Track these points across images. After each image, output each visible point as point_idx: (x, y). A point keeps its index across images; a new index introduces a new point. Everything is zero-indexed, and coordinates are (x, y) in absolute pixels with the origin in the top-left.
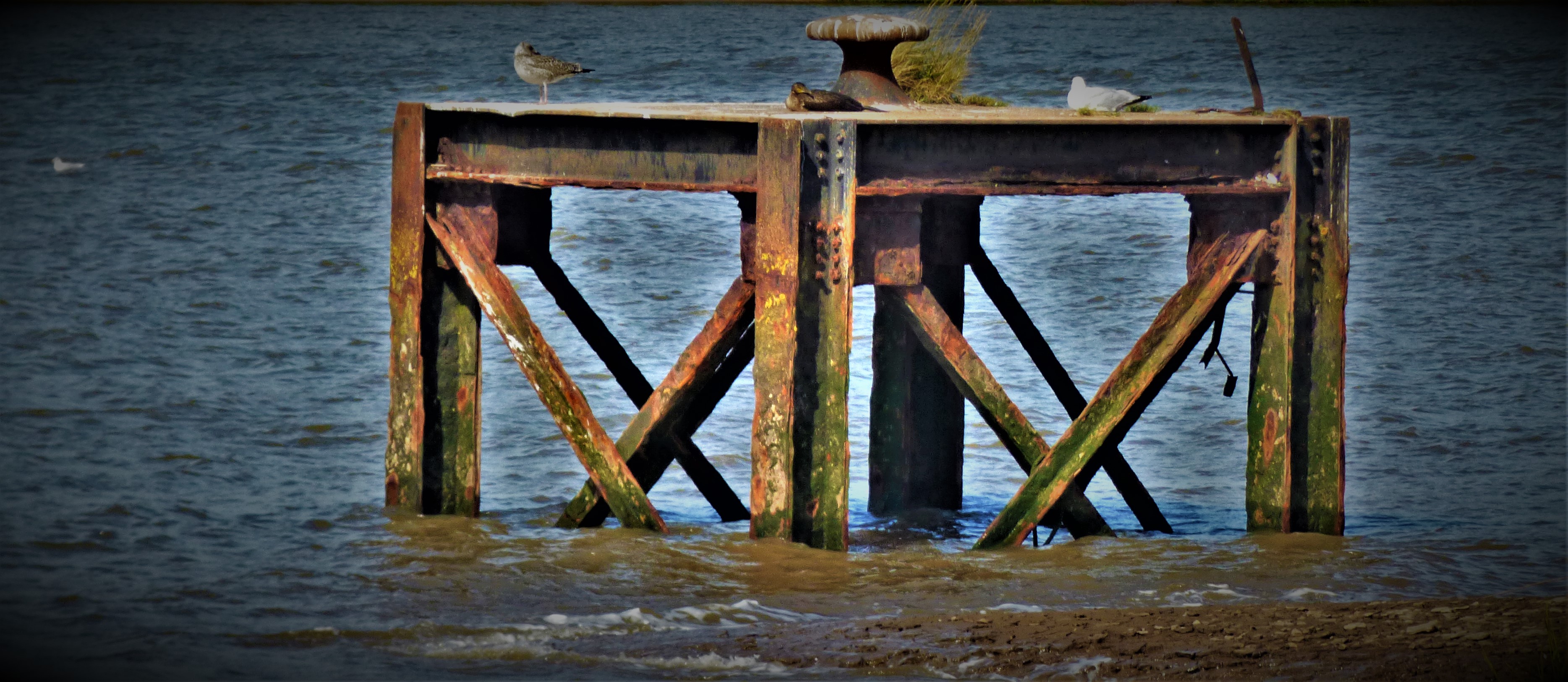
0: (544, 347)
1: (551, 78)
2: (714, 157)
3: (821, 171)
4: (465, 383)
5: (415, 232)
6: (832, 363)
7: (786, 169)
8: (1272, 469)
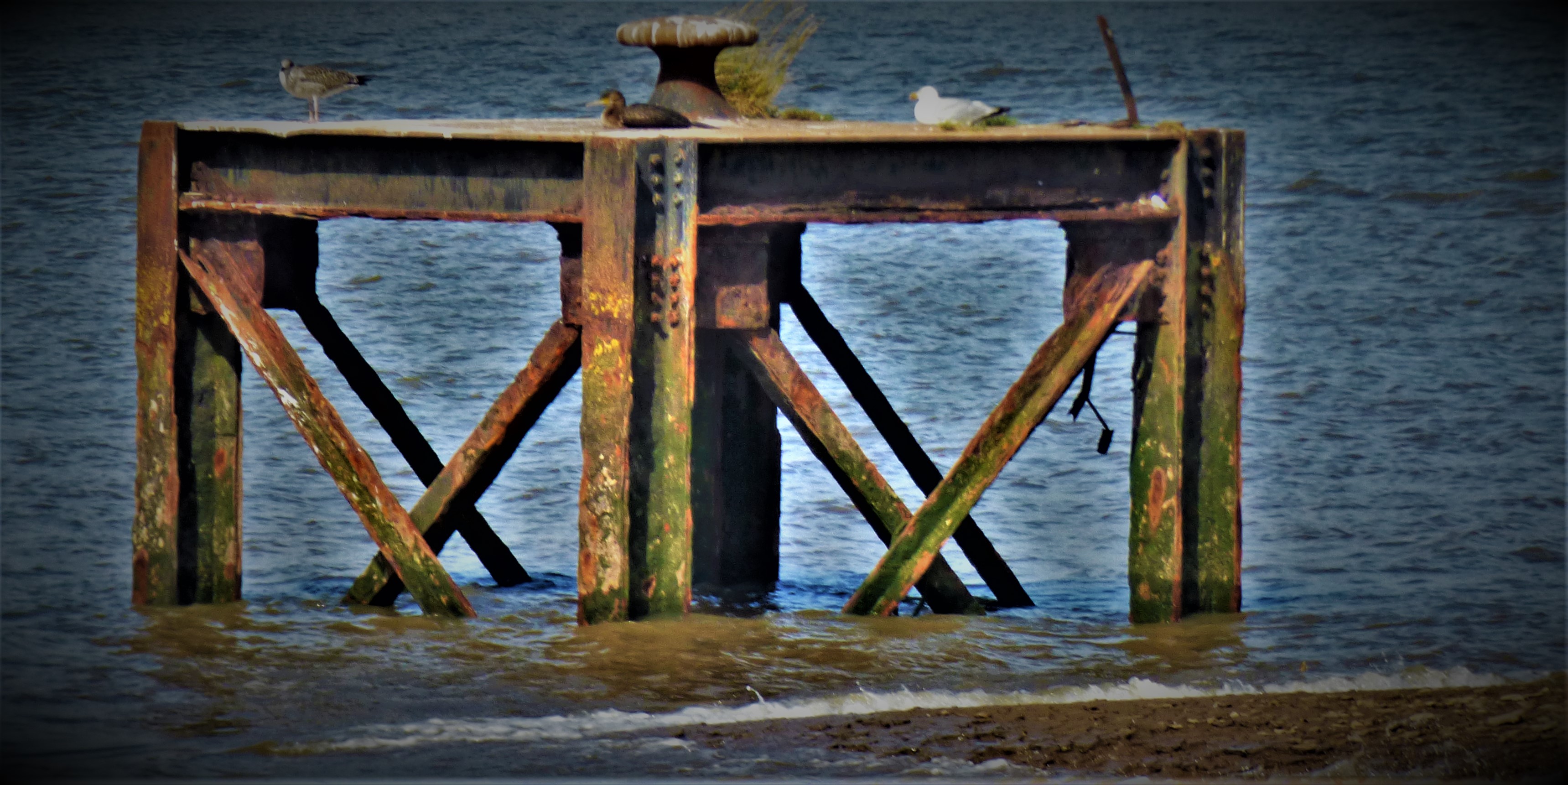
0: (323, 403)
1: (323, 91)
2: (528, 183)
3: (657, 197)
4: (224, 445)
5: (166, 271)
6: (670, 418)
7: (618, 196)
8: (1159, 536)
